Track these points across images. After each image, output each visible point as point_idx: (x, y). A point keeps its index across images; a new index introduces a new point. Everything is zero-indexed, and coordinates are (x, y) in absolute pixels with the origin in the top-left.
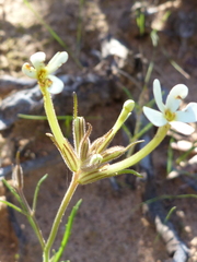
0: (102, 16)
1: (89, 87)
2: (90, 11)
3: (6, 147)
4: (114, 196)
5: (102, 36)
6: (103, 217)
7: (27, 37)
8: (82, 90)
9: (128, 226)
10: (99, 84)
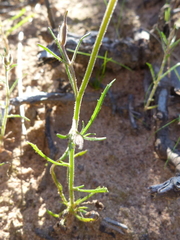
0: (137, 17)
1: (124, 48)
2: (129, 14)
3: (52, 87)
4: (132, 134)
5: (135, 29)
6: (121, 147)
7: (80, 25)
8: (118, 48)
9: (141, 156)
10: (132, 48)
